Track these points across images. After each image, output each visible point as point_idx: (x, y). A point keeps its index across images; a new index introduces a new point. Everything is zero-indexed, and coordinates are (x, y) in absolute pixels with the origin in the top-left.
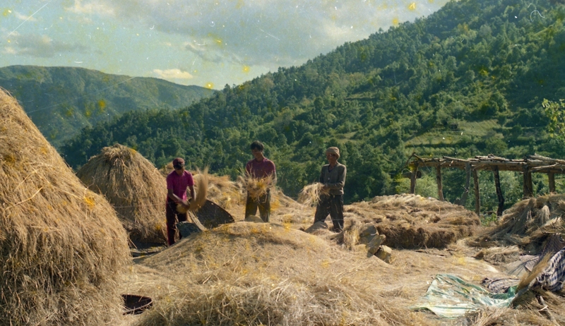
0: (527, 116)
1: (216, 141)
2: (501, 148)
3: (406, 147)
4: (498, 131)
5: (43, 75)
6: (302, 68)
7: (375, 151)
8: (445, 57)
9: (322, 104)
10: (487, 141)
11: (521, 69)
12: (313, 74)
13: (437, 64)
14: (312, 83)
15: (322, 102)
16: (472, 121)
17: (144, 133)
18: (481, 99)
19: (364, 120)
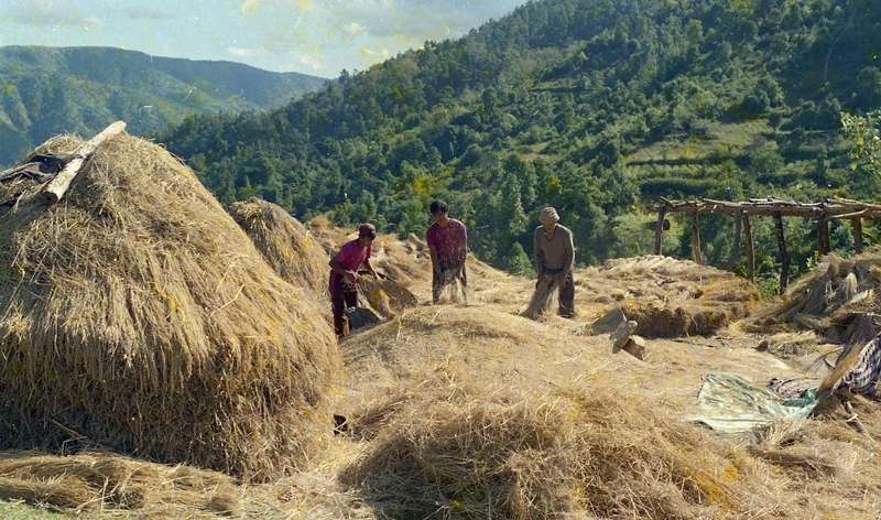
0: (812, 114)
1: (329, 160)
2: (775, 164)
3: (628, 165)
4: (770, 137)
5: (53, 61)
6: (462, 42)
7: (579, 172)
8: (685, 21)
9: (494, 99)
10: (753, 153)
11: (804, 39)
12: (479, 50)
13: (673, 33)
14: (478, 66)
15: (494, 95)
16: (728, 122)
17: (216, 150)
18: (742, 87)
19: (560, 123)
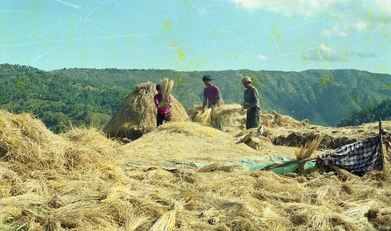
5: (328, 76)
